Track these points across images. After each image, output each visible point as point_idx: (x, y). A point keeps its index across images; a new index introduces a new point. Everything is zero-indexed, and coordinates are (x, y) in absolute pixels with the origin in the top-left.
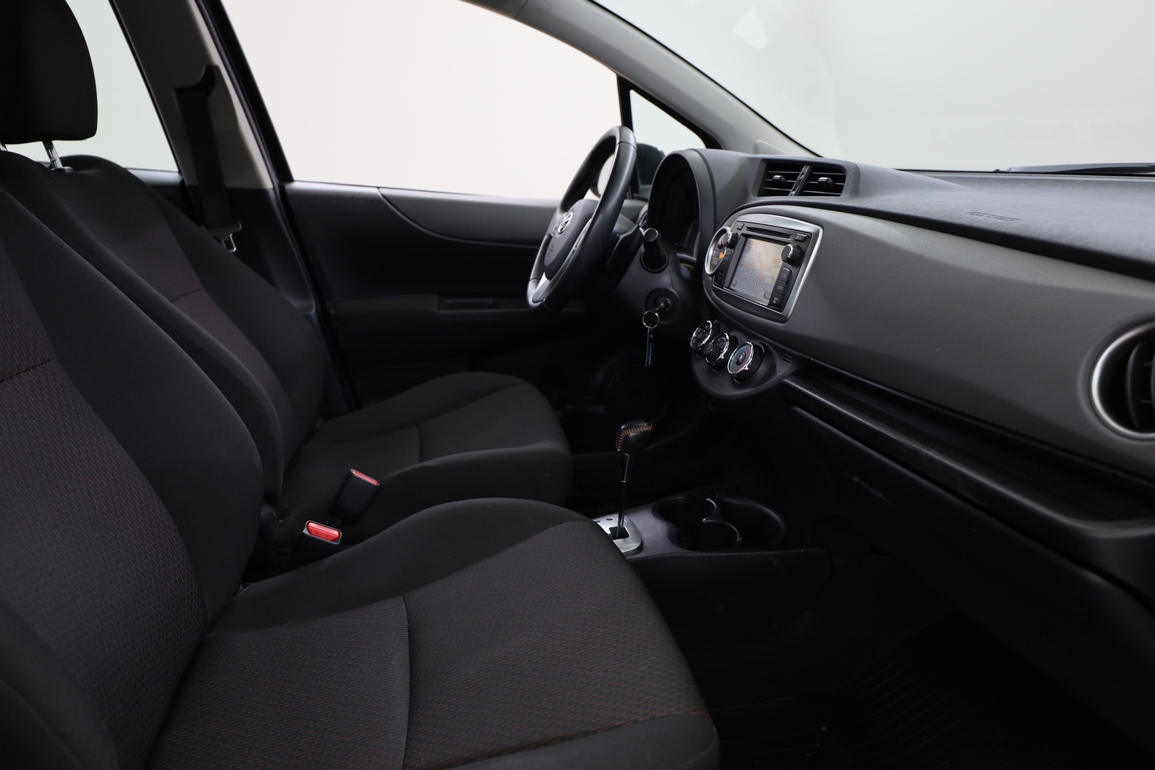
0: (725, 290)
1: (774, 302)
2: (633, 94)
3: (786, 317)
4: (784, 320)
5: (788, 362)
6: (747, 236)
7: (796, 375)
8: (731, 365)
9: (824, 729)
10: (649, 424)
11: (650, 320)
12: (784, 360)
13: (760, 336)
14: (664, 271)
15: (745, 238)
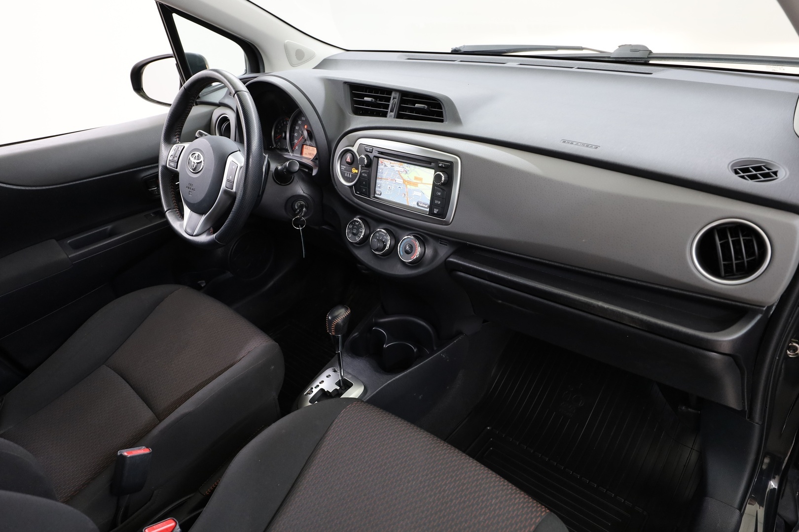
0: (372, 199)
1: (435, 212)
2: (175, 16)
3: (449, 222)
4: (447, 224)
5: (446, 245)
6: (378, 158)
7: (454, 254)
8: (402, 254)
9: (488, 428)
10: (347, 309)
11: (298, 223)
12: (440, 243)
13: (414, 228)
14: (293, 183)
15: (377, 159)
